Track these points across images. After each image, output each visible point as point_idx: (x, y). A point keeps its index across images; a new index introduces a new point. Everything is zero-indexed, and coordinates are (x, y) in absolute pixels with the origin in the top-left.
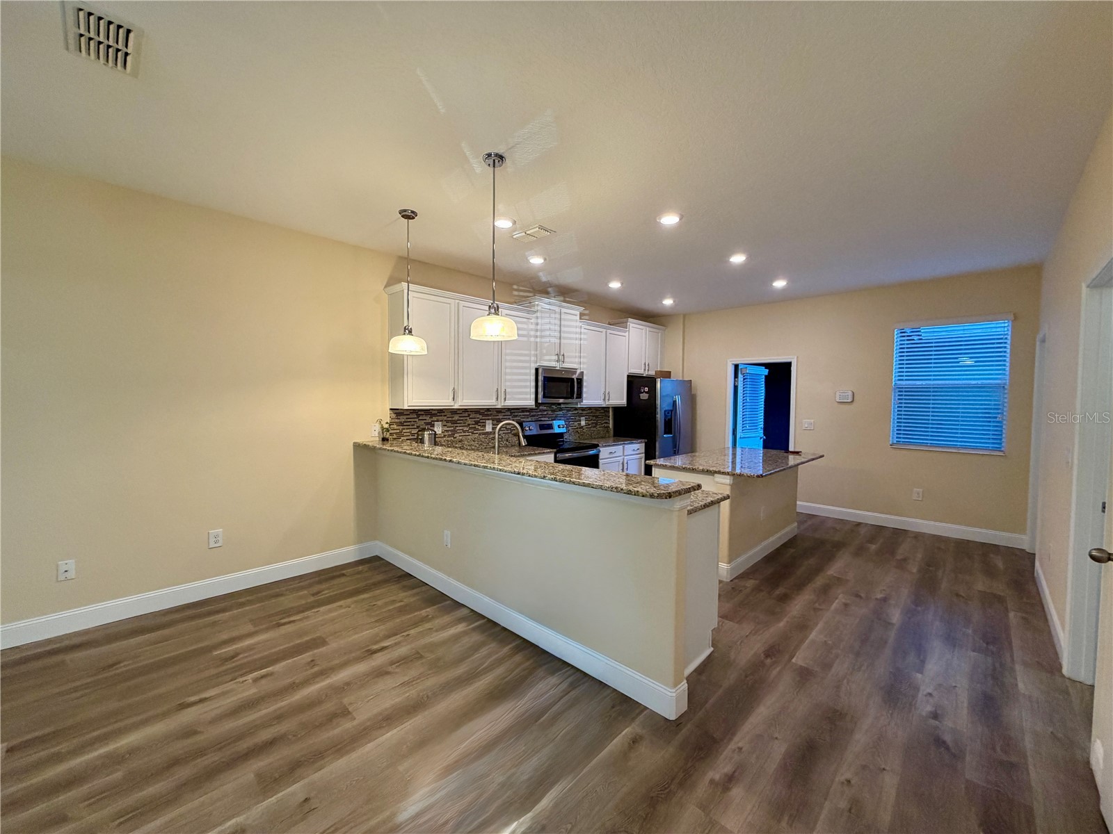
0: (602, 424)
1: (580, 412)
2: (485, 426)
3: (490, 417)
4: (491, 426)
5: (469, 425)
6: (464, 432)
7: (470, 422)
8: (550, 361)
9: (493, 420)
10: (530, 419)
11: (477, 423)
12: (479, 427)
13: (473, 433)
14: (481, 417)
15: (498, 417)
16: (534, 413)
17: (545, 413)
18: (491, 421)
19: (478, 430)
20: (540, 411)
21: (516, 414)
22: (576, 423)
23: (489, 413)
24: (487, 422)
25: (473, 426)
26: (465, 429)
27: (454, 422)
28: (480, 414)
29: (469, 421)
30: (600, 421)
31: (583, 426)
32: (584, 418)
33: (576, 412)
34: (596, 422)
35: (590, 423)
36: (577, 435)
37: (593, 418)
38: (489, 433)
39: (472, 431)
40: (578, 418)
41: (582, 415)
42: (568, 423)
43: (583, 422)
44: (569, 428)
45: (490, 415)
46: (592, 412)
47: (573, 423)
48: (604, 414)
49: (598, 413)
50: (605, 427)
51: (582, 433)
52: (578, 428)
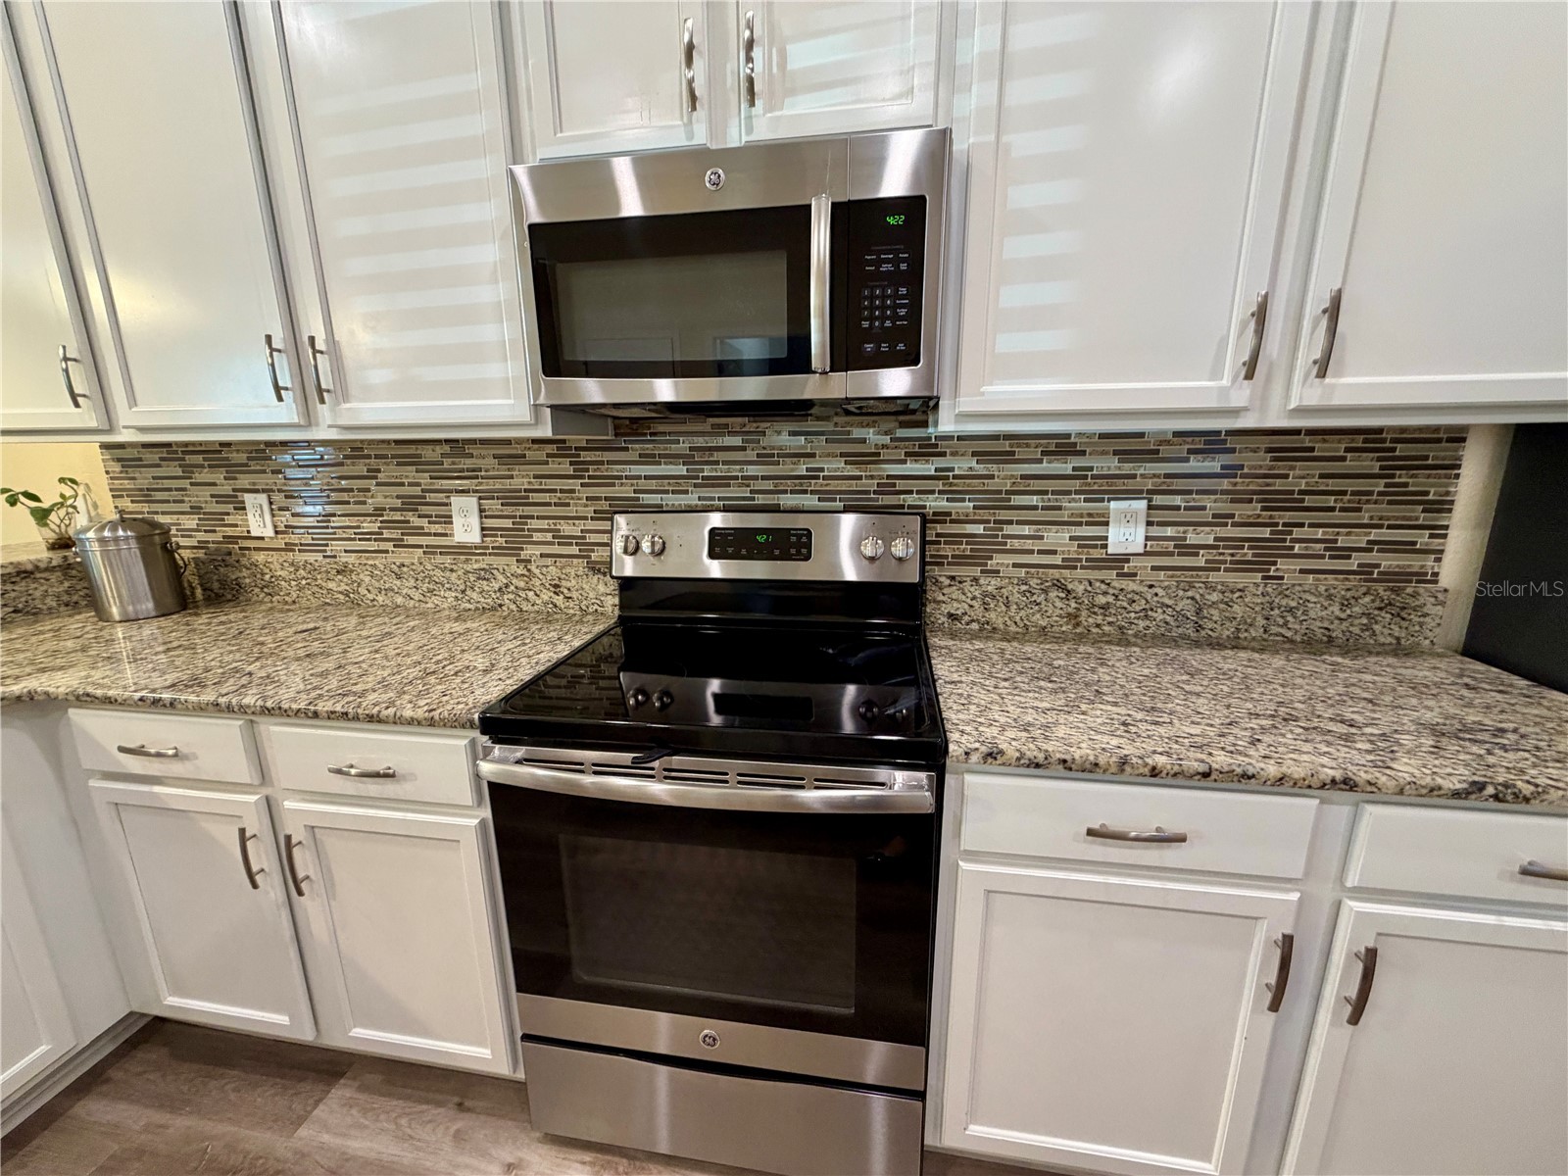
0: (1345, 553)
1: (1110, 465)
2: (448, 519)
3: (470, 483)
4: (474, 521)
5: (379, 511)
6: (366, 537)
7: (380, 500)
9: (485, 495)
10: (692, 499)
11: (411, 504)
12: (424, 522)
13: (399, 544)
14: (424, 479)
15: (507, 484)
16: (721, 470)
18: (471, 502)
19: (419, 532)
20: (764, 458)
21: (604, 470)
22: (1058, 538)
23: (465, 463)
24: (455, 500)
25: (397, 516)
26: (369, 526)
28: (422, 465)
29: (379, 498)
30: (1320, 533)
31: (1125, 558)
32: (1142, 504)
33: (1066, 467)
34: (1266, 533)
35: (1206, 537)
36: (1056, 606)
37: (1242, 511)
38: (464, 550)
39: (396, 534)
40: (1078, 505)
41: (1130, 484)
42: (979, 529)
43: (1126, 532)
44: (997, 560)
45: (473, 473)
46: (1229, 472)
47: (1026, 530)
48: (1380, 485)
49: (1298, 478)
50: (1365, 570)
51: (1102, 600)
52: (1070, 564)
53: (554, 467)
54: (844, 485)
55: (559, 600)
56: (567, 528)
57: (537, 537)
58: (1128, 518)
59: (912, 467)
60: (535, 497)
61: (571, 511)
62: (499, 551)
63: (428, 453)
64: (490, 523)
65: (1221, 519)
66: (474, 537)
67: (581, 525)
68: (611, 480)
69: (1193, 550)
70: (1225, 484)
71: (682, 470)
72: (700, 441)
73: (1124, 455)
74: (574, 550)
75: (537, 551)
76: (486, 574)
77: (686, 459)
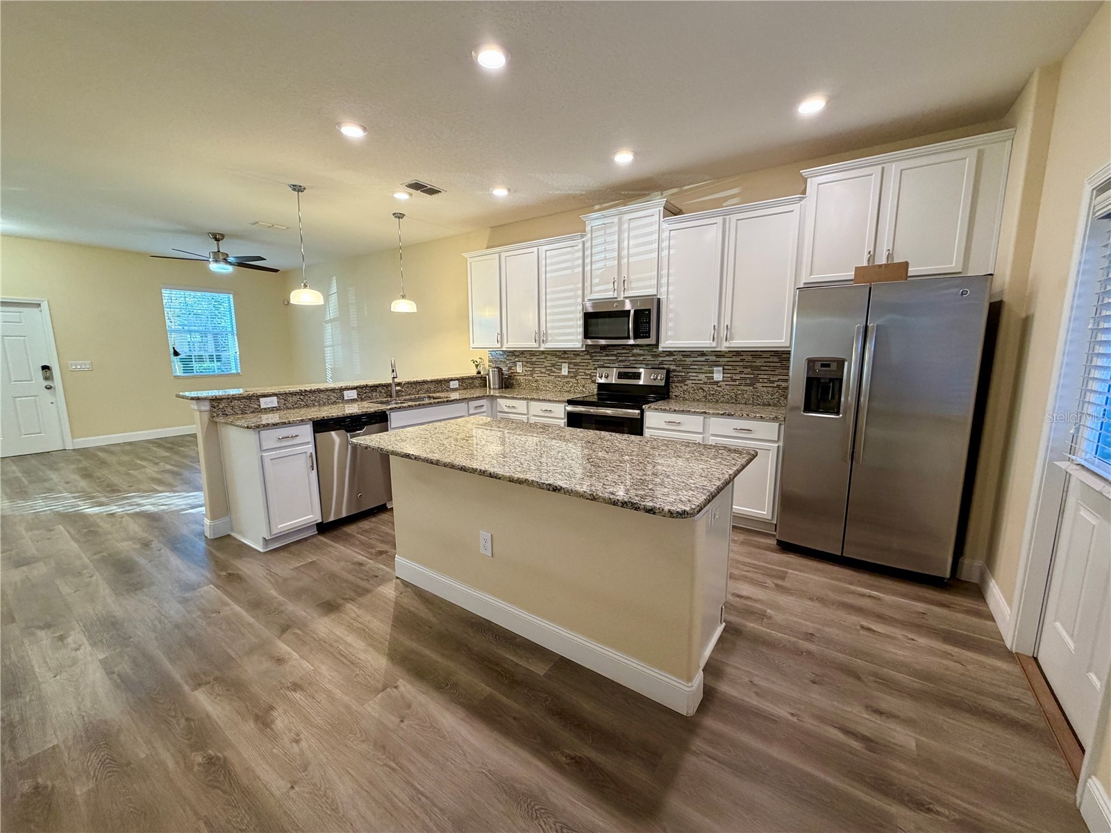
0: (773, 382)
1: (714, 358)
2: (561, 369)
3: (567, 361)
4: (567, 370)
5: (546, 367)
6: (542, 373)
7: (546, 364)
8: (605, 291)
9: (570, 363)
10: (615, 365)
11: (553, 365)
12: (555, 370)
13: (549, 375)
14: (557, 359)
15: (575, 361)
16: (623, 358)
17: (641, 358)
18: (566, 365)
19: (554, 372)
20: (633, 355)
22: (702, 376)
23: (566, 356)
24: (563, 364)
25: (550, 368)
26: (543, 370)
27: (532, 363)
28: (557, 356)
30: (766, 377)
31: (718, 382)
32: (721, 369)
33: (703, 359)
34: (752, 376)
35: (738, 377)
36: (701, 394)
37: (746, 371)
38: (565, 377)
39: (549, 372)
40: (706, 368)
41: (718, 363)
42: (683, 374)
43: (718, 376)
44: (688, 382)
45: (568, 358)
46: (742, 360)
47: (694, 374)
48: (779, 365)
49: (758, 363)
50: (778, 386)
51: (712, 392)
52: (705, 383)
53: (586, 357)
54: (651, 362)
55: (584, 389)
56: (587, 372)
57: (580, 374)
58: (718, 372)
59: (667, 358)
60: (581, 364)
61: (589, 368)
62: (572, 377)
63: (558, 353)
64: (570, 370)
65: (741, 372)
66: (566, 374)
67: (591, 371)
68: (598, 360)
69: (735, 380)
70: (741, 364)
71: (614, 358)
72: (619, 351)
73: (717, 356)
74: (589, 377)
75: (580, 377)
76: (568, 383)
77: (615, 355)
